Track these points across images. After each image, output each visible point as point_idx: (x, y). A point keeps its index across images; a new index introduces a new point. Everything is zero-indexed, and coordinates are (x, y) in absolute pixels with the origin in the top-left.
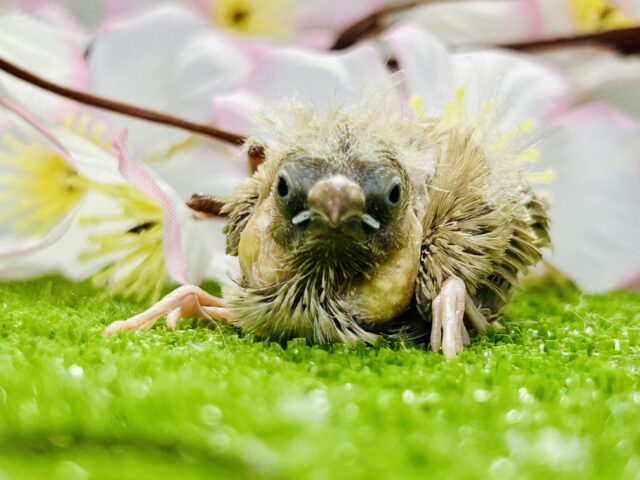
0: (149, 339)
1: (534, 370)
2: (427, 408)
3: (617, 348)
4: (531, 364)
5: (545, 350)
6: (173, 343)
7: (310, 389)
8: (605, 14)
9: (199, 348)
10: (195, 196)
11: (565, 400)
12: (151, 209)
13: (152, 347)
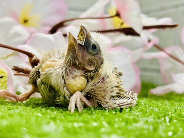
0: (3, 108)
1: (106, 117)
2: (80, 128)
3: (127, 111)
4: (106, 115)
5: (109, 112)
6: (10, 109)
7: (49, 122)
8: (122, 24)
9: (17, 111)
10: (14, 67)
11: (116, 125)
12: (3, 73)
13: (5, 111)
